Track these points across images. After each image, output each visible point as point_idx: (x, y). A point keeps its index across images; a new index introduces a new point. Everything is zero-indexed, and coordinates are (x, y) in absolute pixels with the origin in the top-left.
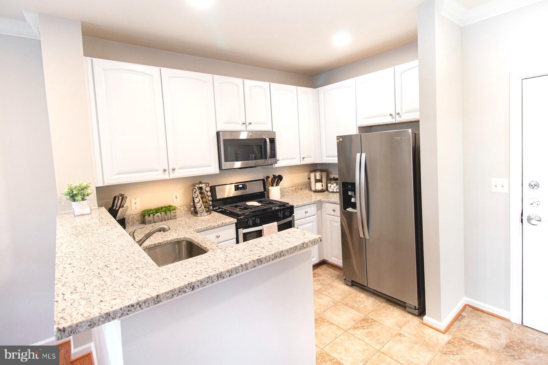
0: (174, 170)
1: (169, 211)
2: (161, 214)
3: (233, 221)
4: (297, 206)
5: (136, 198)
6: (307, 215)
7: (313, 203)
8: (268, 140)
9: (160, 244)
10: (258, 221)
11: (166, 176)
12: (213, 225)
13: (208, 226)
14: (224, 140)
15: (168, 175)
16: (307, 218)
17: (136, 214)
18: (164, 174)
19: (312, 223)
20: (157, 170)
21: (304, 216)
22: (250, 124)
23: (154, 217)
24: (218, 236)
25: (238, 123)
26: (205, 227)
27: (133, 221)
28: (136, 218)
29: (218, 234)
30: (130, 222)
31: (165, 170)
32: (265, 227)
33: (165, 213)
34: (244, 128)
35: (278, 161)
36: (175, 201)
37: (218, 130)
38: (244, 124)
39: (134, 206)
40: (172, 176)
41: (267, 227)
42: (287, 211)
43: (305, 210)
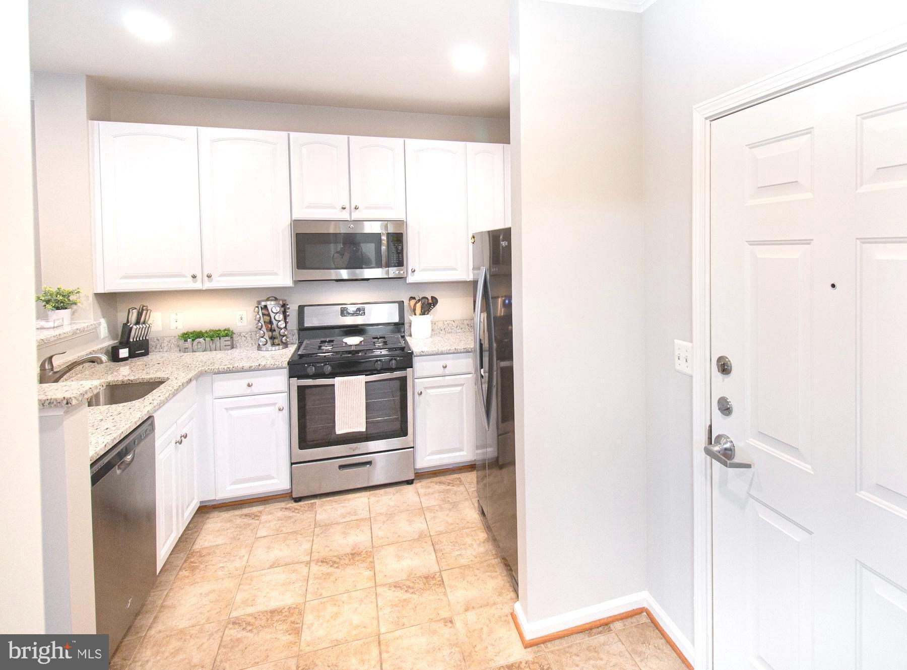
0: (209, 276)
1: (217, 337)
2: (205, 340)
3: (279, 364)
4: (422, 354)
5: (178, 314)
6: (447, 371)
7: (462, 351)
8: (384, 238)
9: (132, 381)
10: (328, 369)
11: (198, 285)
12: (241, 366)
13: (231, 366)
14: (297, 234)
15: (201, 283)
16: (447, 378)
17: (175, 337)
18: (195, 282)
19: (459, 388)
20: (184, 276)
21: (441, 373)
22: (356, 208)
23: (192, 344)
24: (250, 384)
25: (335, 208)
26: (226, 367)
27: (169, 345)
28: (173, 341)
29: (250, 381)
30: (164, 347)
31: (194, 277)
32: (338, 381)
33: (212, 340)
34: (345, 216)
35: (413, 271)
36: (239, 324)
37: (293, 219)
38: (344, 208)
39: (173, 325)
40: (208, 285)
41: (342, 382)
42: (395, 359)
43: (443, 363)
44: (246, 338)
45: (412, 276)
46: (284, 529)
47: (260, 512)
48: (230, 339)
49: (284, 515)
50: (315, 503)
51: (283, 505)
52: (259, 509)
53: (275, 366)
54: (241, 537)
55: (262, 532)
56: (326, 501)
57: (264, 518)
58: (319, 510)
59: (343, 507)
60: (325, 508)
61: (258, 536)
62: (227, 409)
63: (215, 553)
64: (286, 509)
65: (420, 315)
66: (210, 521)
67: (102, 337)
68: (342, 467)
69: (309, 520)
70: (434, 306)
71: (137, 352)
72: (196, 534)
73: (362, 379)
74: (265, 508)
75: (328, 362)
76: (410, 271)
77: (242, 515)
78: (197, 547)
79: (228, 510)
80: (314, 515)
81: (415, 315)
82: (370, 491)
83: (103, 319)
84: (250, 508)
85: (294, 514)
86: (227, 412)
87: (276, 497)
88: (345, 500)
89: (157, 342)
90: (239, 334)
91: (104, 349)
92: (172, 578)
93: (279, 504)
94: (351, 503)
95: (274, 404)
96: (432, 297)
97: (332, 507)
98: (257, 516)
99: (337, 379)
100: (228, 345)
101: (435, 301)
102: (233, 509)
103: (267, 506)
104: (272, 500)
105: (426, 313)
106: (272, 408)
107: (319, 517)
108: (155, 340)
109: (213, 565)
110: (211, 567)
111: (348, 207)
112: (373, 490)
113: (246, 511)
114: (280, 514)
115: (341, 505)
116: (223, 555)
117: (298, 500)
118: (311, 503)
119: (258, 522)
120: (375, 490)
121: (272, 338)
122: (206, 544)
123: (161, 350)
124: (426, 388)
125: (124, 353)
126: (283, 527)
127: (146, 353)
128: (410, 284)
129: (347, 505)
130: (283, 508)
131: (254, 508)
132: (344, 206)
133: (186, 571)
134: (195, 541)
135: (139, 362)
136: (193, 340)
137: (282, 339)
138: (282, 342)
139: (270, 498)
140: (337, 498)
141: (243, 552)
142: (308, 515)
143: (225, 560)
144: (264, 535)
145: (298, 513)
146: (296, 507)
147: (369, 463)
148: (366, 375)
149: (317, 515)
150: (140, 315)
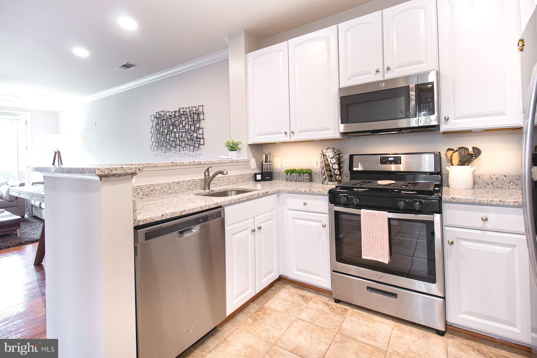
0: (293, 133)
1: (302, 173)
2: (296, 175)
3: (322, 192)
4: (453, 200)
6: (488, 225)
8: (413, 88)
10: (356, 201)
11: (287, 139)
12: (301, 190)
13: (295, 189)
14: (341, 97)
15: (289, 138)
16: (489, 233)
18: (286, 137)
19: (508, 249)
20: (281, 133)
21: (480, 226)
22: (388, 69)
23: (290, 176)
24: (305, 203)
25: (371, 73)
26: (292, 189)
27: (283, 176)
29: (306, 201)
30: (281, 177)
31: (286, 133)
32: (364, 213)
33: (300, 175)
34: (379, 77)
35: (447, 119)
36: (316, 167)
37: (340, 87)
38: (377, 72)
39: (285, 166)
40: (293, 139)
41: (367, 214)
42: (419, 201)
43: (484, 215)
44: (319, 176)
45: (446, 124)
46: (317, 321)
47: (311, 298)
48: (308, 175)
49: (323, 309)
50: (348, 310)
51: (326, 299)
52: (311, 295)
53: (320, 193)
54: (291, 312)
55: (303, 316)
56: (357, 312)
57: (311, 304)
58: (348, 319)
59: (367, 326)
60: (353, 318)
61: (300, 317)
62: (294, 218)
63: (272, 315)
64: (327, 304)
65: (458, 165)
66: (283, 290)
67: (252, 168)
68: (369, 288)
69: (336, 324)
70: (476, 157)
71: (266, 178)
72: (272, 296)
73: (386, 215)
74: (315, 297)
75: (357, 195)
76: (443, 120)
77: (300, 295)
78: (267, 305)
79: (296, 287)
80: (342, 321)
81: (452, 165)
82: (396, 322)
83: (253, 159)
84: (307, 292)
85: (329, 311)
86: (294, 220)
87: (325, 291)
88: (371, 319)
89: (278, 174)
90: (315, 173)
91: (252, 174)
92: (243, 321)
93: (324, 297)
94: (375, 325)
95: (320, 221)
96: (473, 148)
97: (358, 320)
98: (307, 300)
99: (362, 210)
100: (308, 179)
101: (477, 152)
102: (299, 288)
103: (317, 295)
104: (322, 293)
105: (466, 164)
106: (318, 224)
107: (345, 325)
108: (277, 173)
109: (265, 325)
110: (263, 325)
111: (381, 70)
112: (399, 322)
113: (304, 293)
114: (321, 306)
115: (367, 323)
116: (274, 320)
117: (337, 301)
118: (345, 309)
119: (305, 305)
120: (402, 323)
121: (331, 176)
122: (272, 306)
123: (279, 179)
124: (459, 239)
125: (259, 177)
126: (318, 319)
127: (271, 179)
128: (444, 133)
129: (371, 325)
130: (324, 302)
131: (309, 293)
132: (378, 70)
133: (252, 319)
134: (269, 300)
135: (266, 183)
136: (291, 174)
137: (336, 177)
138: (336, 179)
139: (321, 290)
140: (366, 314)
141: (285, 325)
142: (338, 318)
143: (273, 325)
144: (303, 319)
145: (332, 312)
146: (334, 306)
147: (394, 295)
148: (389, 212)
149: (344, 322)
150: (267, 157)
